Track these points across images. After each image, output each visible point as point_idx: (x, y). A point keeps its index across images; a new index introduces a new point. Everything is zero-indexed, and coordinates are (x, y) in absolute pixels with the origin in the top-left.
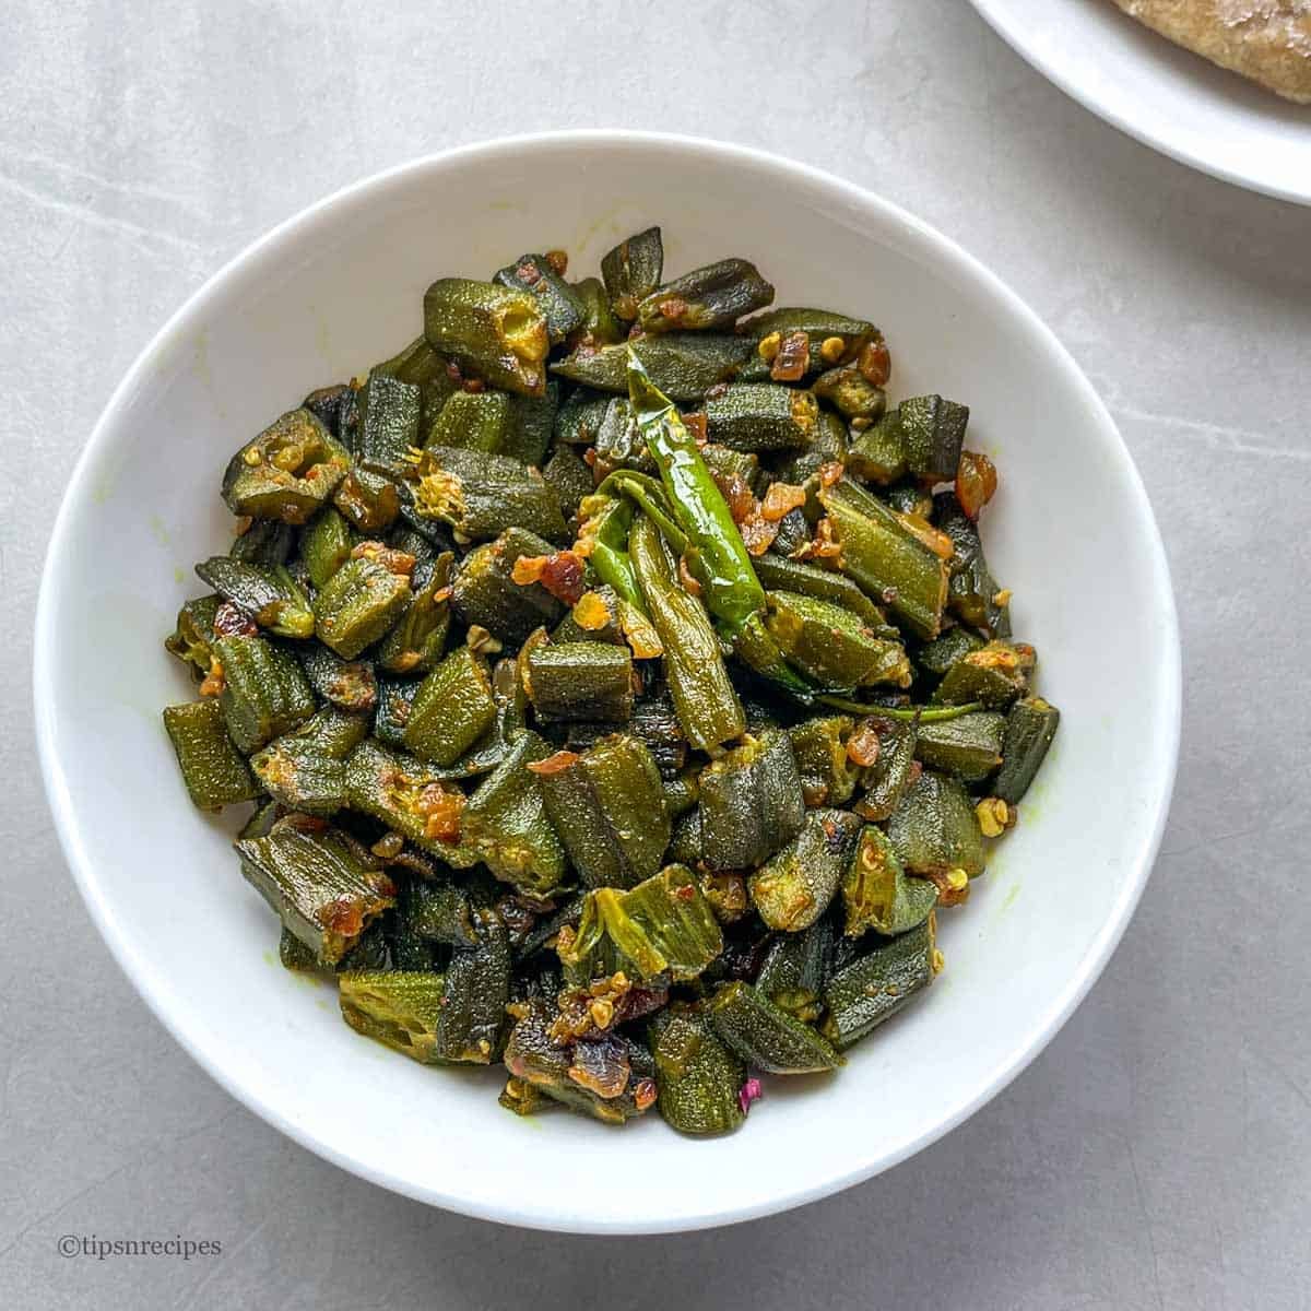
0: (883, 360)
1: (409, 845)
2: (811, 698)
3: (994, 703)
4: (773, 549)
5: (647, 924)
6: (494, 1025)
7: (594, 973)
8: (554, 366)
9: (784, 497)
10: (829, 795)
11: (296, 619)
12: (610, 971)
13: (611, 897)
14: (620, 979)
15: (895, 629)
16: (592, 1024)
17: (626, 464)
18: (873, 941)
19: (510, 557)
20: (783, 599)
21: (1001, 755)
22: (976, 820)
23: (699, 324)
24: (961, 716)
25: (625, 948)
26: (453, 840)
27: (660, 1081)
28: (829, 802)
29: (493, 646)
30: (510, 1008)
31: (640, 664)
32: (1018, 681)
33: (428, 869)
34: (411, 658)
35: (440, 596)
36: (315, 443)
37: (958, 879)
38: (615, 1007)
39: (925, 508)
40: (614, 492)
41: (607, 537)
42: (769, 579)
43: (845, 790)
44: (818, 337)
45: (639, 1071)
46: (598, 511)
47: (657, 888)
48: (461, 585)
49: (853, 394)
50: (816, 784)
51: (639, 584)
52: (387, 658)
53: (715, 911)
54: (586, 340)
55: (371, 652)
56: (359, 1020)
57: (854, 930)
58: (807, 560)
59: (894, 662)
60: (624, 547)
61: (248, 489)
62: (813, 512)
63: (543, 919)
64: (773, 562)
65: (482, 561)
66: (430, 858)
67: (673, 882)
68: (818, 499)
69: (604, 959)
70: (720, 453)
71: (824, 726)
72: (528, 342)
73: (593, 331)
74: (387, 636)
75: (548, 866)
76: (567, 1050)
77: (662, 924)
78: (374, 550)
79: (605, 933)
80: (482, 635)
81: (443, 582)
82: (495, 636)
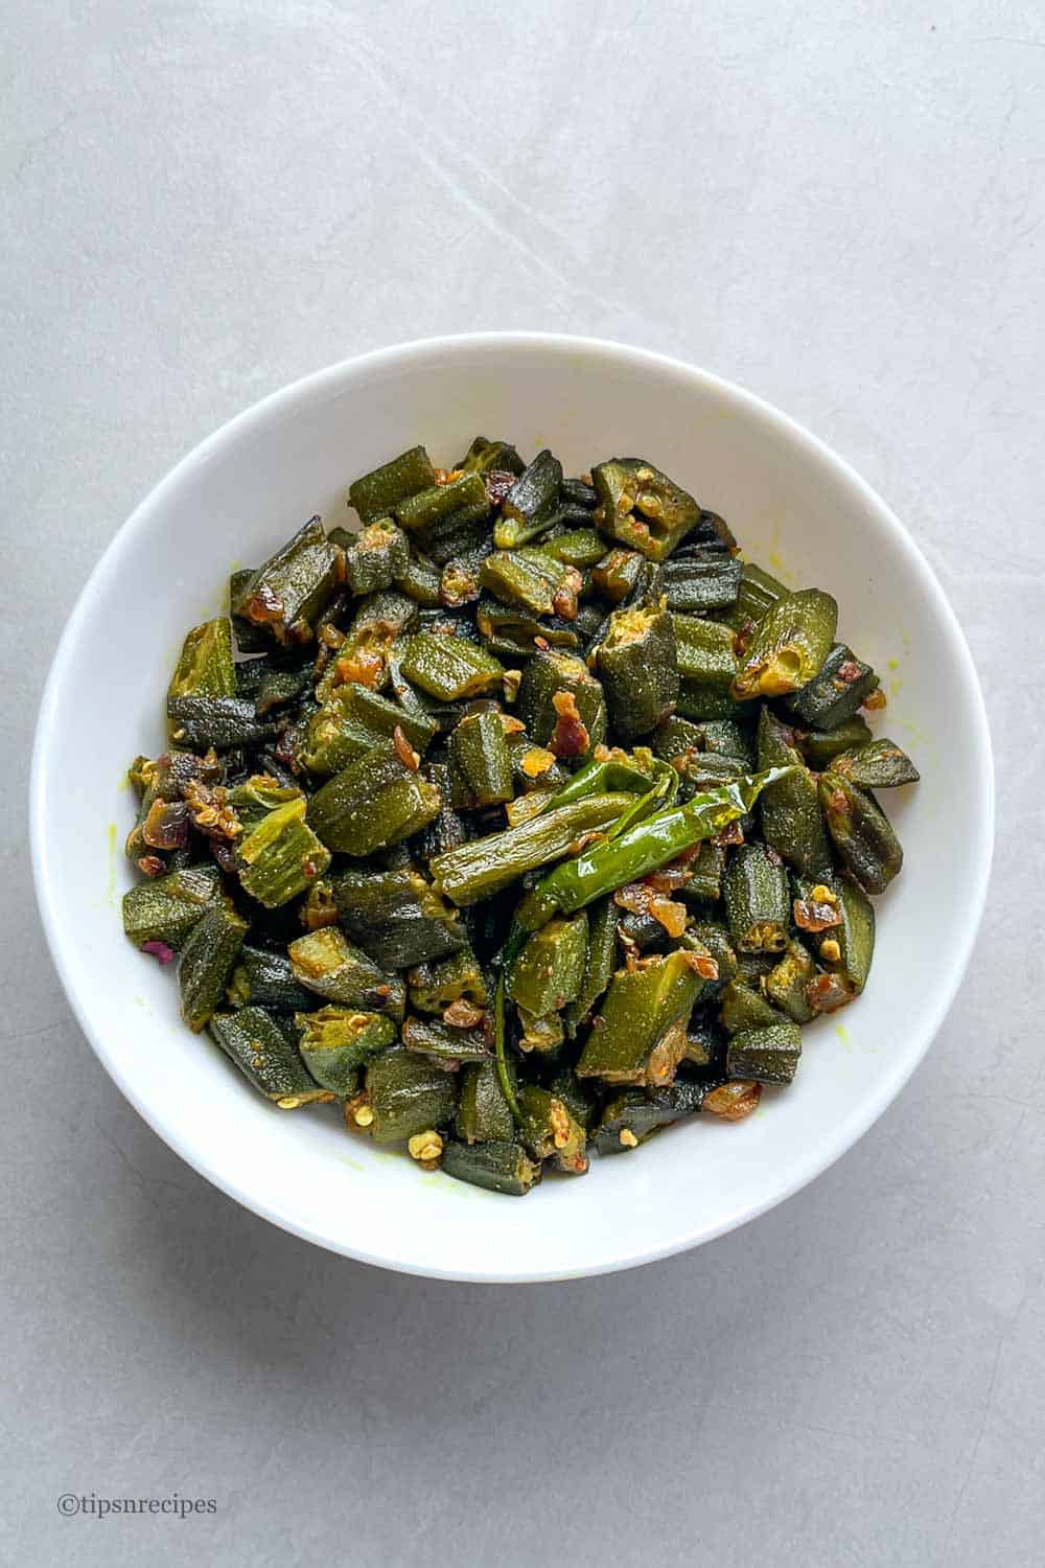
1: (332, 652)
2: (499, 963)
3: (522, 1132)
4: (623, 912)
5: (281, 841)
6: (196, 740)
7: (241, 807)
8: (765, 708)
9: (673, 916)
10: (416, 988)
12: (242, 819)
13: (297, 808)
14: (236, 828)
15: (575, 1035)
16: (199, 811)
17: (685, 780)
18: (292, 1035)
19: (577, 688)
20: (580, 926)
21: (476, 1142)
22: (421, 1131)
23: (835, 831)
24: (507, 1103)
25: (261, 828)
26: (338, 682)
27: (162, 874)
28: (409, 989)
29: (509, 693)
30: (212, 752)
31: (500, 807)
32: (542, 1150)
34: (487, 628)
35: (539, 641)
36: (670, 526)
37: (364, 1117)
38: (214, 827)
39: (700, 1056)
40: (657, 771)
41: (613, 769)
42: (596, 911)
43: (423, 1002)
44: (839, 935)
46: (639, 762)
47: (310, 845)
48: (551, 656)
50: (423, 976)
52: (485, 609)
53: (302, 897)
54: (798, 731)
55: (489, 595)
56: (195, 639)
57: (299, 1019)
58: (619, 943)
61: (613, 478)
62: (663, 945)
63: (283, 764)
64: (611, 914)
66: (324, 668)
67: (316, 858)
68: (678, 948)
69: (251, 811)
71: (472, 973)
72: (775, 675)
73: (808, 739)
74: (502, 604)
75: (322, 759)
76: (179, 796)
77: (284, 853)
78: (575, 583)
79: (271, 810)
80: (513, 680)
81: (551, 640)
82: (517, 693)
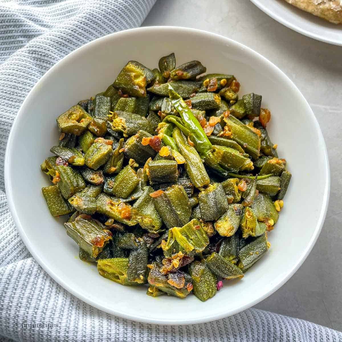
0: (238, 85)
1: (116, 222)
2: (227, 174)
3: (277, 173)
4: (213, 134)
5: (187, 237)
6: (144, 271)
7: (173, 252)
8: (148, 89)
9: (214, 120)
10: (234, 200)
11: (79, 160)
12: (177, 252)
13: (176, 230)
14: (180, 254)
15: (248, 154)
16: (173, 267)
17: (170, 114)
18: (251, 239)
19: (140, 138)
20: (217, 147)
21: (280, 187)
22: (274, 206)
23: (187, 77)
24: (268, 177)
25: (182, 244)
26: (129, 218)
27: (193, 282)
28: (234, 202)
29: (136, 165)
30: (149, 266)
31: (179, 166)
32: (283, 167)
33: (122, 228)
34: (113, 169)
35: (120, 151)
36: (82, 113)
37: (271, 222)
38: (180, 262)
39: (252, 124)
40: (168, 122)
41: (167, 133)
42: (213, 142)
43: (239, 198)
44: (219, 80)
45: (187, 281)
46: (163, 127)
47: (189, 227)
48: (126, 148)
49: (230, 94)
50: (231, 197)
51: (177, 145)
52: (107, 169)
53: (206, 233)
54: (156, 83)
55: (102, 168)
56: (104, 273)
57: (245, 236)
58: (222, 136)
59: (249, 163)
60: (171, 136)
61: (64, 125)
62: (223, 124)
63: (156, 240)
64: (213, 137)
65: (132, 140)
66: (122, 224)
67: (194, 224)
68: (224, 121)
69: (176, 247)
70: (195, 111)
71: (232, 181)
72: (141, 81)
73: (158, 80)
74: (106, 163)
75: (157, 224)
76: (166, 276)
77: (191, 236)
78: (101, 140)
79: (175, 241)
80: (133, 162)
81: (121, 147)
82: (137, 162)
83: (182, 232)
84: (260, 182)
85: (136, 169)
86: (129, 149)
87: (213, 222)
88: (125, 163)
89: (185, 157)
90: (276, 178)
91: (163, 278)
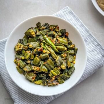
0: (58, 27)
1: (36, 71)
4: (55, 43)
5: (55, 72)
6: (46, 82)
8: (36, 34)
9: (55, 39)
11: (23, 58)
12: (53, 76)
14: (54, 76)
15: (65, 46)
16: (53, 80)
17: (43, 40)
18: (70, 68)
19: (37, 49)
21: (74, 53)
22: (74, 57)
23: (45, 28)
24: (71, 51)
25: (54, 74)
26: (39, 70)
27: (59, 82)
30: (47, 80)
31: (49, 54)
32: (74, 47)
33: (38, 73)
34: (32, 58)
35: (33, 53)
36: (20, 45)
39: (64, 37)
40: (43, 42)
41: (43, 46)
42: (56, 45)
43: (65, 58)
44: (53, 27)
45: (57, 82)
46: (42, 44)
49: (57, 30)
50: (63, 59)
51: (47, 48)
52: (31, 59)
53: (59, 69)
54: (37, 32)
55: (29, 59)
57: (69, 68)
58: (58, 43)
59: (66, 49)
60: (45, 46)
61: (17, 50)
62: (57, 40)
63: (47, 74)
64: (55, 44)
65: (35, 50)
67: (56, 68)
70: (49, 37)
71: (62, 54)
72: (34, 33)
74: (30, 57)
75: (47, 70)
78: (27, 51)
81: (33, 52)
82: (38, 55)
83: (53, 71)
84: (69, 53)
85: (38, 57)
86: (35, 52)
87: (60, 66)
88: (35, 56)
89: (50, 51)
90: (73, 50)
91: (51, 83)
